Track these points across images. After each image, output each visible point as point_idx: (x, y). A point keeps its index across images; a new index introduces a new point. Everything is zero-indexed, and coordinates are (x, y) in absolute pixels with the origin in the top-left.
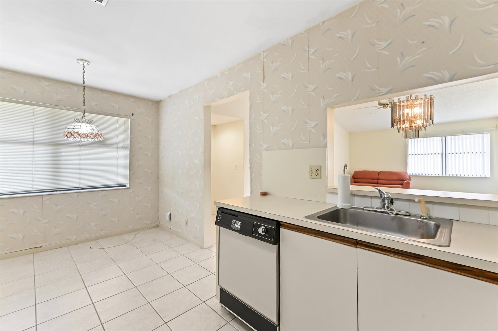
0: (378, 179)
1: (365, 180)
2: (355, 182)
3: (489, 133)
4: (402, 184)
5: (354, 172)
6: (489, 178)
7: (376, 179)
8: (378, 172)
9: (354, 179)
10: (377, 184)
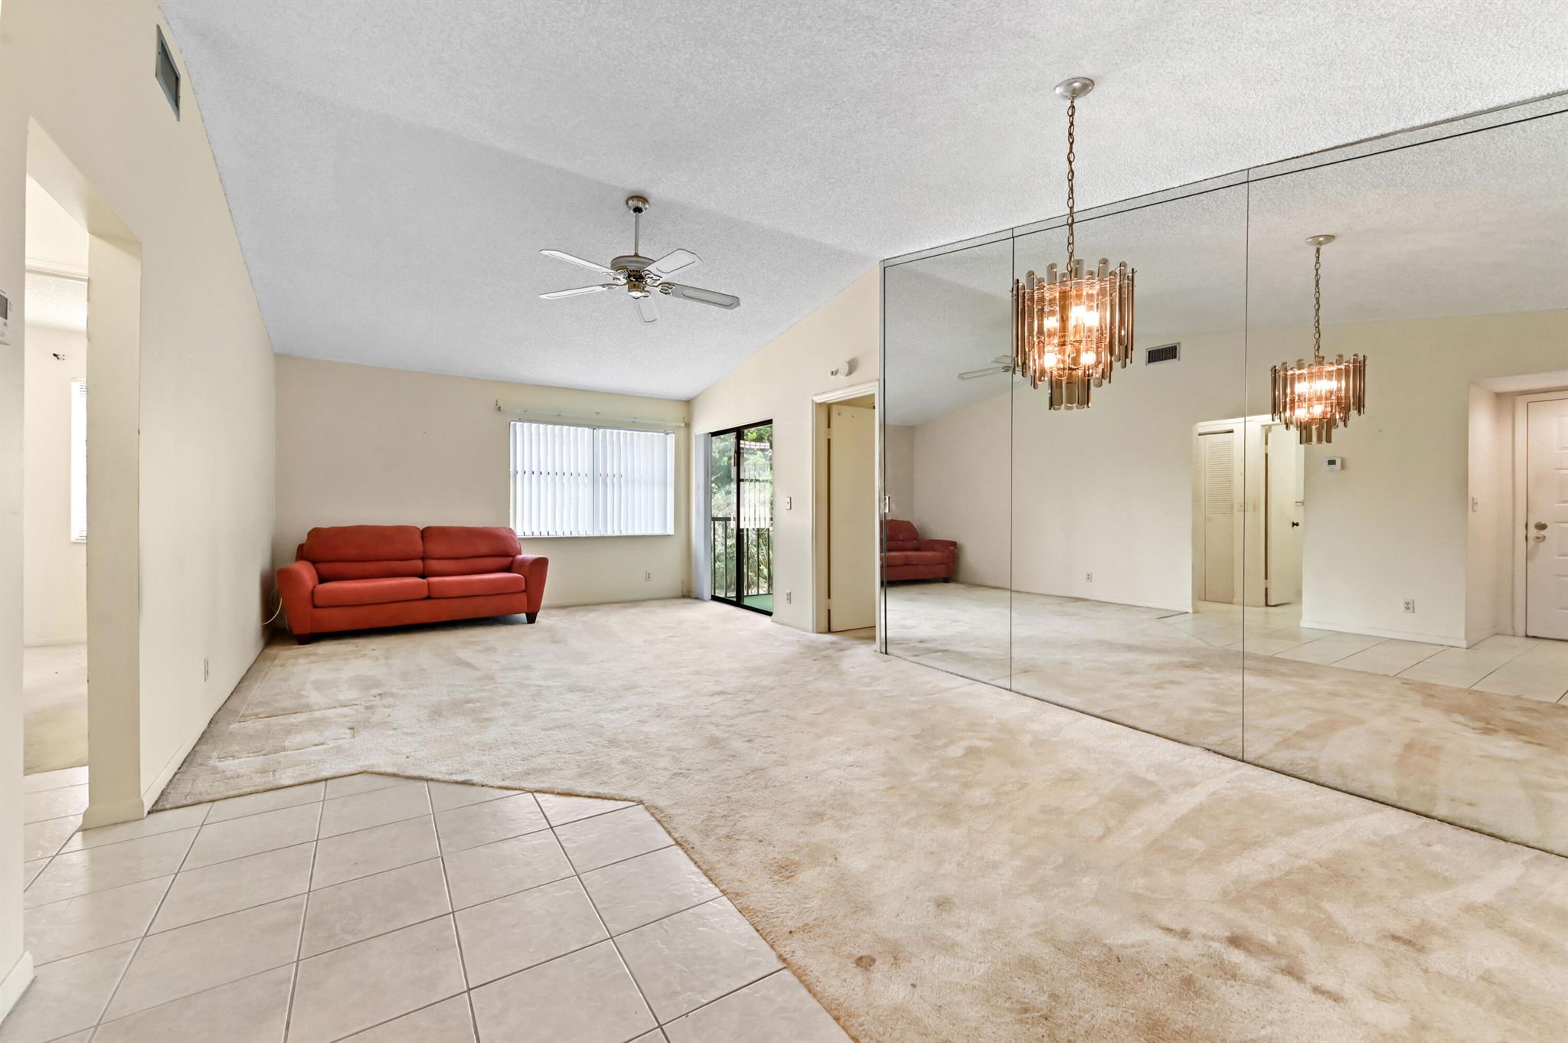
0: (423, 559)
1: (371, 567)
2: (322, 579)
3: (674, 433)
4: (508, 569)
5: (309, 534)
6: (672, 536)
7: (416, 559)
8: (419, 529)
9: (317, 565)
10: (423, 576)
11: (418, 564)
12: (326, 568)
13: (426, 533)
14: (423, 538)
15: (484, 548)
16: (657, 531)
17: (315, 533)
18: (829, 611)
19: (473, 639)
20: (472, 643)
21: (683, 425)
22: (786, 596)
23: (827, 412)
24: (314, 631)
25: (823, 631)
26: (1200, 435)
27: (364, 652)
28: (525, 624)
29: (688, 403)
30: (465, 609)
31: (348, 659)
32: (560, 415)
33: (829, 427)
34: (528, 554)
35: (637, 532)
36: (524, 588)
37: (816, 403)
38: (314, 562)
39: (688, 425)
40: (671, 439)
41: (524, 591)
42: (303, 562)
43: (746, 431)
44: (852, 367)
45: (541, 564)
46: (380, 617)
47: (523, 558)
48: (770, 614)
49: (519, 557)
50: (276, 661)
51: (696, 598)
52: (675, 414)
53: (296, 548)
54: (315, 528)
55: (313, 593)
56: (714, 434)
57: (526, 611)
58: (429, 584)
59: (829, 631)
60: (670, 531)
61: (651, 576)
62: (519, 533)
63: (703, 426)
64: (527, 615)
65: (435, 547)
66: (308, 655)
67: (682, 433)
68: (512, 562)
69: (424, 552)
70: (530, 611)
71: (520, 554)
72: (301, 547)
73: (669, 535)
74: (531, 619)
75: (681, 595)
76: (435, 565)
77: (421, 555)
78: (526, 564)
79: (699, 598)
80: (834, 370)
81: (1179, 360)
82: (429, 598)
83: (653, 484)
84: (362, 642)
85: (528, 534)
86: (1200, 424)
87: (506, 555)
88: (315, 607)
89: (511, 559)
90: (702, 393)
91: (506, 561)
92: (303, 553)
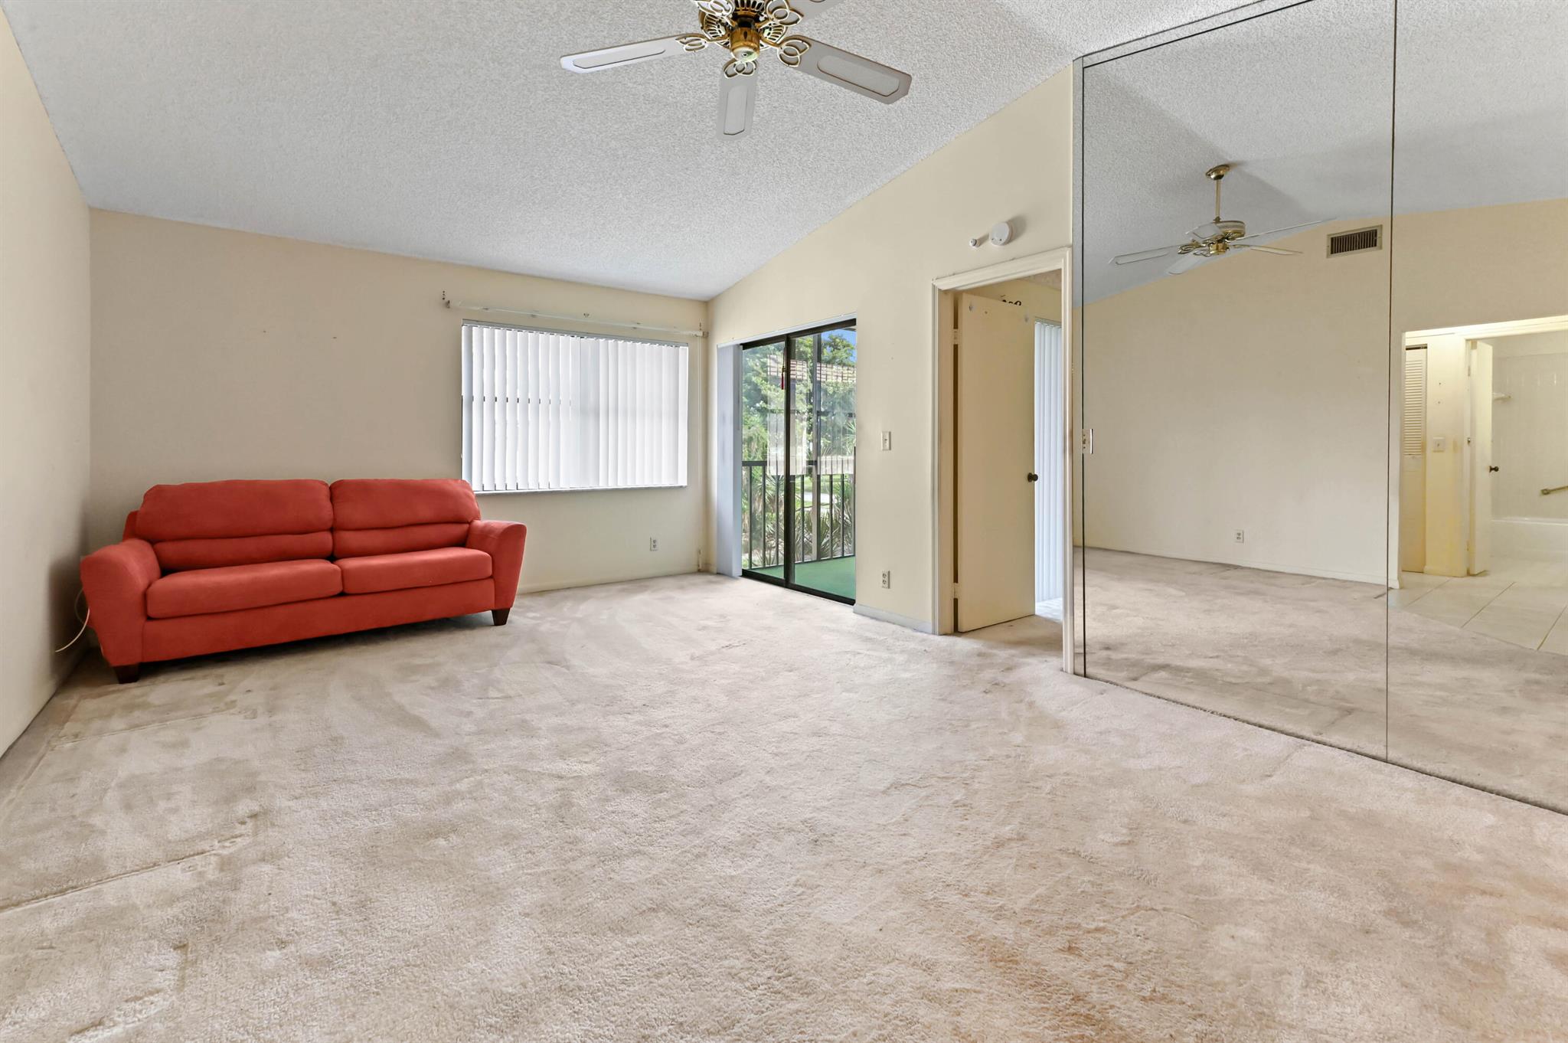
0: (332, 529)
1: (250, 545)
2: (166, 570)
3: (687, 345)
4: (462, 542)
5: (146, 495)
6: (686, 487)
7: (324, 530)
8: (326, 485)
9: (158, 546)
10: (332, 558)
11: (326, 539)
12: (170, 549)
13: (337, 491)
14: (332, 499)
15: (425, 512)
16: (666, 483)
17: (157, 494)
18: (956, 601)
19: (418, 661)
20: (416, 670)
21: (700, 334)
22: (882, 578)
23: (953, 303)
24: (146, 660)
25: (949, 632)
26: (1407, 349)
27: (232, 697)
28: (492, 626)
29: (707, 306)
30: (404, 610)
31: (201, 715)
32: (533, 316)
33: (956, 326)
34: (490, 519)
35: (639, 484)
36: (490, 572)
37: (940, 290)
38: (153, 541)
39: (707, 336)
40: (684, 352)
41: (491, 577)
42: (136, 543)
43: (799, 339)
44: (1016, 229)
45: (516, 533)
46: (261, 631)
47: (486, 526)
48: (851, 602)
49: (479, 523)
50: (68, 724)
51: (719, 574)
52: (688, 321)
53: (127, 515)
54: (158, 486)
55: (145, 595)
56: (746, 346)
57: (494, 608)
58: (344, 573)
59: (956, 631)
60: (683, 481)
61: (656, 543)
62: (476, 487)
63: (729, 335)
64: (494, 612)
65: (354, 512)
66: (130, 708)
67: (699, 344)
68: (469, 532)
69: (335, 519)
70: (499, 607)
71: (479, 519)
72: (133, 517)
73: (681, 487)
74: (500, 618)
75: (695, 568)
76: (350, 539)
77: (330, 524)
78: (492, 536)
79: (723, 574)
80: (977, 238)
81: (1381, 248)
82: (343, 594)
83: (660, 417)
84: (231, 674)
85: (489, 489)
86: (1408, 334)
87: (460, 521)
88: (149, 618)
89: (466, 526)
90: (729, 289)
91: (458, 530)
92: (136, 527)
